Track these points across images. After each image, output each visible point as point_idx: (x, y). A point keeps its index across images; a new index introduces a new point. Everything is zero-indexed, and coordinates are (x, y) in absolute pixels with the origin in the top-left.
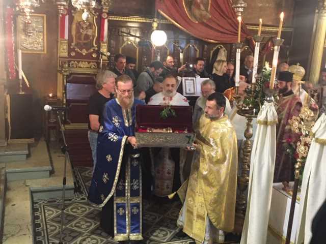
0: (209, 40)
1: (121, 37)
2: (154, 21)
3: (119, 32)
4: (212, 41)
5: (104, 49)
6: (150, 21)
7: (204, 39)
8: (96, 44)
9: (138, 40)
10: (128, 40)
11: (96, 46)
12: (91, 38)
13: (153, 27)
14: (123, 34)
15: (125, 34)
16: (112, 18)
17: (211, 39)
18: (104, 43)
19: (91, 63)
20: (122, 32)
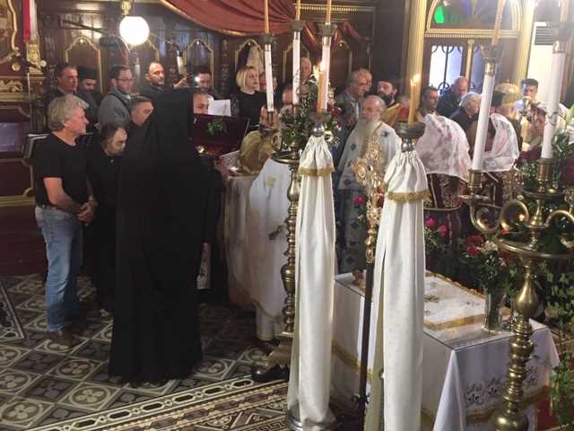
0: (230, 32)
1: (65, 32)
3: (59, 23)
4: (234, 33)
5: (33, 55)
6: (117, 0)
7: (220, 30)
8: (16, 46)
9: (98, 36)
10: (79, 35)
11: (17, 48)
12: (6, 34)
13: (122, 11)
14: (67, 25)
15: (73, 26)
17: (232, 30)
18: (31, 43)
19: (11, 83)
20: (65, 21)
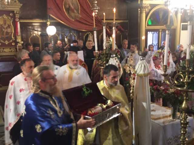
0: (82, 30)
1: (29, 32)
2: (48, 21)
3: (27, 29)
5: (19, 40)
6: (45, 21)
7: (78, 30)
8: (13, 37)
9: (39, 33)
10: (34, 33)
11: (14, 38)
12: (10, 34)
13: (47, 25)
15: (31, 30)
16: (22, 21)
17: (83, 29)
18: (18, 36)
19: (12, 49)
20: (29, 29)
